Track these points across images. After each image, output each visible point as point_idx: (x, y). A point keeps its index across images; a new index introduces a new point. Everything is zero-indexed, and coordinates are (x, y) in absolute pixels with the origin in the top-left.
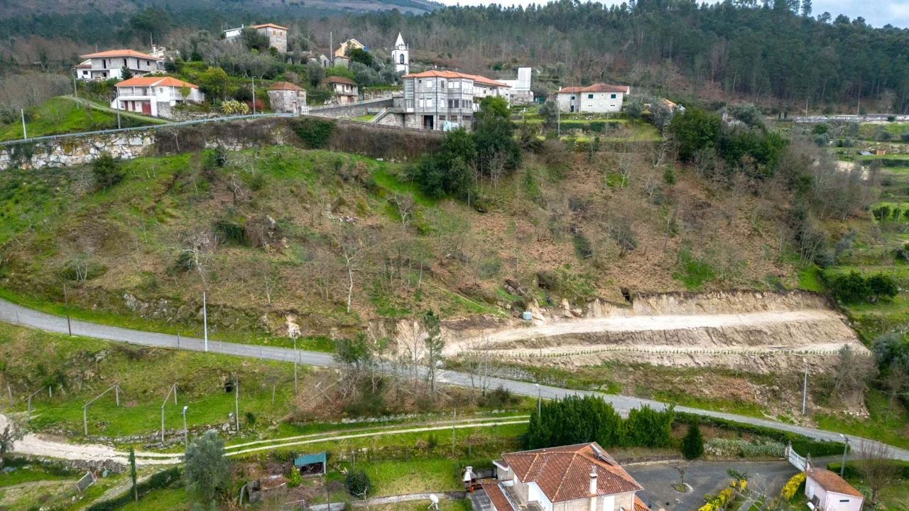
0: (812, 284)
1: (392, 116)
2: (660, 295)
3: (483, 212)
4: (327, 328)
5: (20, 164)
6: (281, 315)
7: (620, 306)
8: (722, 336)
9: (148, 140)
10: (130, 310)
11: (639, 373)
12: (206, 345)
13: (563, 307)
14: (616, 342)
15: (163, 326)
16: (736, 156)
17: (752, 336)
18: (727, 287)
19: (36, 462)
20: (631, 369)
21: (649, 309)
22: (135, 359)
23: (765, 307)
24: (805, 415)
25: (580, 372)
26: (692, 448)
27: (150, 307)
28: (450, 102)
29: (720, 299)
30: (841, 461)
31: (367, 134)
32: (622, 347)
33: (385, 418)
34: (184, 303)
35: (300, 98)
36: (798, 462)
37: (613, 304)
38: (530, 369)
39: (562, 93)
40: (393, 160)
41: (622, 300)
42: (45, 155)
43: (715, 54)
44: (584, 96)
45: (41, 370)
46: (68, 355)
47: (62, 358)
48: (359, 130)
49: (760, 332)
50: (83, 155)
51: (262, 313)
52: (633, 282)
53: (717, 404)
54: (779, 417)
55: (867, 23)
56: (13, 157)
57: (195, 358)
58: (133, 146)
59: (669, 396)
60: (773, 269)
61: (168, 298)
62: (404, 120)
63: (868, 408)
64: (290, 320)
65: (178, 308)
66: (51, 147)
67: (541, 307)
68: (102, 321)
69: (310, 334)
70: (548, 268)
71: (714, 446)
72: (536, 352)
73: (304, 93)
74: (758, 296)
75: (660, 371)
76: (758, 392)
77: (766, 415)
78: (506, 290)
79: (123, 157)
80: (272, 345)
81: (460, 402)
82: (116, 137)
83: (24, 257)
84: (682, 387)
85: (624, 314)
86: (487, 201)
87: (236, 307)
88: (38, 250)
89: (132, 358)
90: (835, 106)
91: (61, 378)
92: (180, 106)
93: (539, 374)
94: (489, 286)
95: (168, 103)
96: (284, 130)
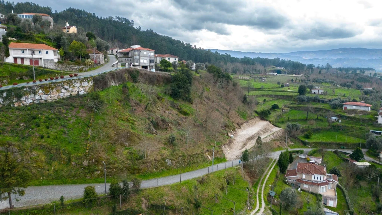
2: (243, 123)
7: (239, 129)
9: (90, 83)
17: (265, 130)
21: (244, 128)
24: (287, 147)
29: (251, 122)
35: (103, 58)
41: (239, 127)
42: (32, 96)
44: (167, 59)
50: (58, 94)
51: (204, 153)
52: (237, 121)
58: (85, 86)
66: (35, 90)
74: (254, 120)
75: (267, 143)
76: (279, 144)
78: (223, 129)
79: (80, 93)
85: (241, 131)
87: (198, 153)
92: (61, 62)
95: (53, 60)
96: (127, 75)
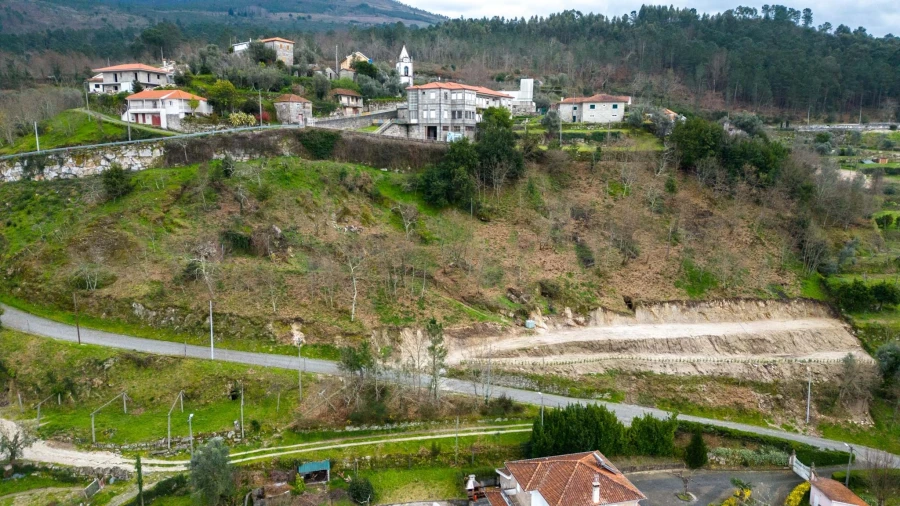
0: (813, 291)
1: (396, 127)
2: (662, 303)
3: (486, 221)
4: (332, 336)
5: (33, 175)
6: (286, 323)
7: (623, 314)
8: (726, 345)
9: (157, 151)
10: (138, 319)
11: (642, 382)
12: (213, 353)
13: (566, 316)
14: (619, 350)
15: (170, 334)
16: (738, 165)
17: (756, 344)
18: (730, 296)
19: (45, 469)
20: (634, 377)
21: (652, 318)
22: (142, 367)
23: (768, 316)
24: (809, 424)
25: (583, 381)
26: (695, 457)
27: (157, 315)
28: (453, 113)
29: (723, 307)
30: (846, 470)
31: (372, 145)
32: (625, 356)
33: (388, 426)
34: (191, 312)
35: (306, 110)
36: (802, 471)
37: (615, 312)
38: (533, 377)
39: (563, 103)
40: (397, 170)
41: (624, 308)
42: (57, 167)
43: (716, 64)
44: (586, 107)
45: (51, 378)
46: (77, 363)
47: (71, 365)
48: (363, 141)
49: (763, 340)
50: (94, 167)
51: (268, 321)
52: (636, 290)
53: (720, 412)
54: (783, 426)
55: (868, 33)
56: (26, 169)
57: (201, 366)
58: (142, 158)
59: (673, 405)
60: (776, 278)
61: (175, 307)
62: (408, 131)
63: (873, 416)
64: (295, 328)
65: (185, 316)
66: (62, 159)
67: (544, 315)
68: (111, 329)
69: (314, 342)
70: (551, 277)
71: (718, 454)
72: (539, 360)
73: (310, 105)
74: (761, 304)
75: (663, 379)
76: (762, 401)
77: (770, 424)
78: (509, 298)
79: (133, 168)
80: (277, 353)
81: (463, 410)
82: (127, 148)
83: (35, 266)
84: (684, 395)
85: (627, 323)
86: (490, 211)
87: (242, 315)
88: (49, 260)
89: (139, 366)
90: (837, 116)
91: (70, 386)
92: (189, 118)
93: (542, 383)
94: (492, 295)
95: (177, 116)
96: (290, 141)
